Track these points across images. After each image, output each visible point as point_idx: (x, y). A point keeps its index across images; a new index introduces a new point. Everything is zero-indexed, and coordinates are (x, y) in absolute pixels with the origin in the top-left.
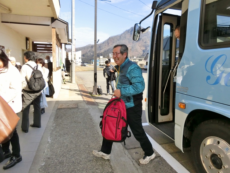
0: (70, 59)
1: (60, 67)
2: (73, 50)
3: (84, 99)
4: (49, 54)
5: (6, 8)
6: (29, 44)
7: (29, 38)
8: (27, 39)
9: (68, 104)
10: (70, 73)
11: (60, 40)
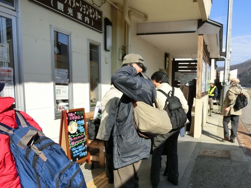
0: (221, 80)
1: (206, 93)
2: (227, 67)
3: (241, 143)
4: (192, 74)
5: (142, 15)
6: (169, 63)
7: (169, 54)
8: (167, 55)
9: (215, 151)
10: (220, 100)
11: (209, 53)
